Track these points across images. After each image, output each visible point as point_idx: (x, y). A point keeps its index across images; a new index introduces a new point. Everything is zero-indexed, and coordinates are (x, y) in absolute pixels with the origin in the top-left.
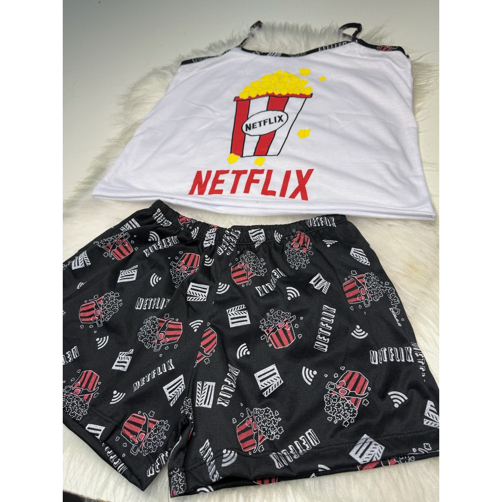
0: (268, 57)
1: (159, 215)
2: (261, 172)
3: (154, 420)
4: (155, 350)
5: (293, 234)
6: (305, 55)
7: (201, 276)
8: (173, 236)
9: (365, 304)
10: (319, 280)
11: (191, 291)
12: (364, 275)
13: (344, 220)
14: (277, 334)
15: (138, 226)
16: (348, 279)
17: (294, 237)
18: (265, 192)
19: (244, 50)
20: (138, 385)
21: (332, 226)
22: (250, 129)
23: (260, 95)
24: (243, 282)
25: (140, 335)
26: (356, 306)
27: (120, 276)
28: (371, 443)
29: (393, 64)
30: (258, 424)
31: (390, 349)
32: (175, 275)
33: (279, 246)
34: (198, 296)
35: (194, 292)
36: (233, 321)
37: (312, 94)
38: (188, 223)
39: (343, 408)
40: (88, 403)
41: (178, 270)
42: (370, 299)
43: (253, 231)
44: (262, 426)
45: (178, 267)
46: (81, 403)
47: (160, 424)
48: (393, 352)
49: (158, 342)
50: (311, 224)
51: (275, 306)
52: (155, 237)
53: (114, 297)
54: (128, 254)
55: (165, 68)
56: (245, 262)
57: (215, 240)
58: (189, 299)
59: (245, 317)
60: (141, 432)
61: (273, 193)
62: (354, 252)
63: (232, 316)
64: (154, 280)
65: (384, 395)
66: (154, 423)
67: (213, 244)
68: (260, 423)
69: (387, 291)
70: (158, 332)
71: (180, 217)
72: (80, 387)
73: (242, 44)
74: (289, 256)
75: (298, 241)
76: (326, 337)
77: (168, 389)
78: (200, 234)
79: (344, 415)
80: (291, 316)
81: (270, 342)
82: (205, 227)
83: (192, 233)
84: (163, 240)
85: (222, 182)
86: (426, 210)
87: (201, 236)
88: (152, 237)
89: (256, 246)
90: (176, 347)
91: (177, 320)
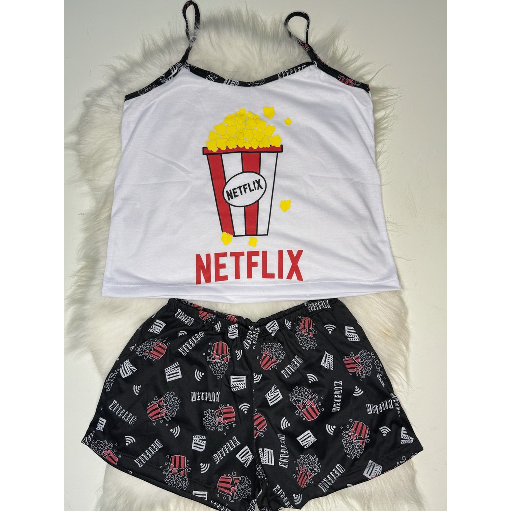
0: (224, 85)
1: (180, 314)
2: (256, 253)
4: (219, 430)
6: (265, 83)
8: (200, 332)
9: (361, 375)
11: (233, 383)
12: (359, 355)
16: (348, 357)
18: (266, 275)
20: (216, 456)
21: (328, 308)
22: (231, 197)
23: (230, 148)
26: (353, 373)
27: (167, 374)
28: (374, 465)
31: (379, 405)
33: (291, 332)
34: (239, 385)
35: (235, 383)
36: (272, 401)
37: (282, 147)
38: (209, 319)
39: (356, 448)
40: (186, 477)
42: (365, 374)
43: (269, 325)
46: (180, 478)
48: (382, 406)
49: (219, 423)
50: (312, 310)
52: (183, 334)
57: (238, 334)
59: (279, 394)
60: (231, 487)
61: (272, 276)
62: (348, 332)
63: (270, 398)
64: (198, 375)
65: (377, 431)
66: (238, 479)
67: (237, 337)
69: (373, 359)
72: (175, 467)
76: (339, 403)
77: (239, 456)
78: (223, 328)
79: (357, 452)
83: (215, 327)
85: (224, 266)
88: (180, 334)
90: (234, 426)
91: (228, 405)
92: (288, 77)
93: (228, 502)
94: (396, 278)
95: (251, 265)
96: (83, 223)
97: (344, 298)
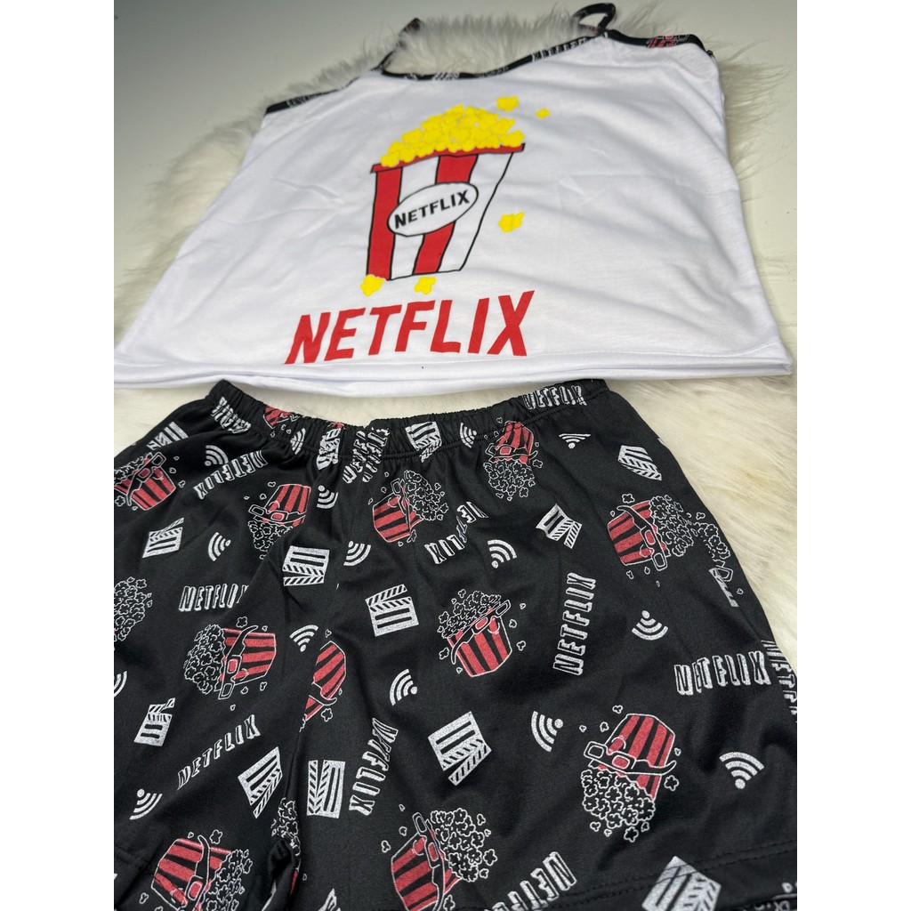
0: (433, 82)
1: (224, 411)
2: (428, 306)
3: (220, 851)
4: (222, 697)
5: (499, 427)
6: (506, 71)
7: (312, 532)
8: (254, 451)
9: (655, 564)
10: (556, 520)
11: (292, 564)
12: (650, 502)
13: (602, 390)
14: (473, 644)
15: (184, 435)
16: (618, 513)
17: (502, 434)
18: (439, 345)
19: (386, 73)
20: (188, 773)
21: (577, 404)
22: (403, 223)
23: (421, 155)
24: (399, 537)
25: (188, 666)
26: (637, 570)
27: (149, 543)
28: (689, 876)
29: (682, 71)
30: (443, 847)
31: (715, 659)
32: (258, 532)
33: (470, 454)
34: (307, 573)
35: (298, 565)
36: (381, 622)
37: (523, 145)
38: (283, 423)
39: (623, 799)
41: (267, 521)
42: (667, 554)
43: (415, 427)
44: (451, 850)
45: (265, 516)
47: (235, 858)
48: (724, 664)
49: (228, 678)
50: (534, 404)
51: (468, 583)
52: (218, 457)
53: (136, 588)
54: (164, 497)
55: (237, 124)
56: (401, 494)
57: (339, 454)
58: (289, 582)
59: (407, 610)
60: (194, 879)
61: (455, 347)
62: (626, 454)
63: (379, 612)
64: (217, 546)
65: (710, 763)
66: (222, 857)
67: (336, 462)
68: (446, 844)
69: (702, 531)
70: (225, 657)
71: (267, 410)
73: (383, 63)
74: (493, 473)
75: (510, 442)
76: (579, 643)
77: (248, 780)
78: (308, 443)
79: (625, 816)
80: (502, 601)
81: (459, 664)
82: (317, 427)
83: (293, 442)
84: (233, 462)
85: (352, 333)
86: (771, 353)
87: (312, 446)
88: (211, 458)
89: (423, 457)
90: (263, 686)
91: (265, 628)
95: (409, 325)
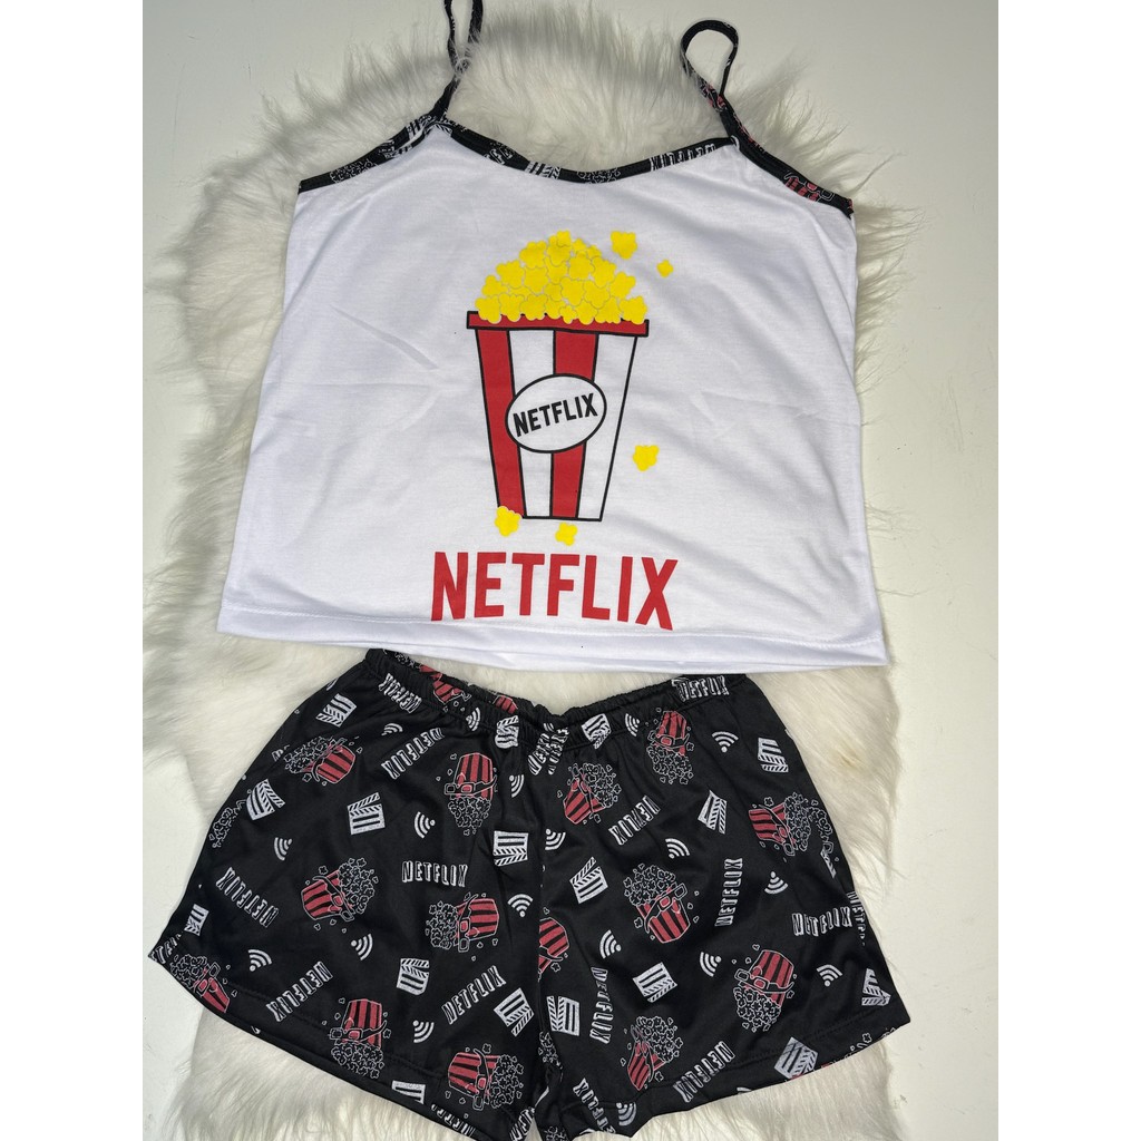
0: (527, 176)
1: (391, 685)
2: (573, 560)
3: (492, 1057)
4: (461, 950)
5: (658, 715)
6: (618, 177)
8: (432, 728)
9: (785, 849)
11: (500, 848)
14: (661, 919)
17: (660, 721)
18: (590, 611)
20: (450, 1008)
21: (722, 693)
22: (525, 429)
24: (584, 816)
25: (431, 936)
26: (769, 843)
27: (352, 819)
28: (800, 1049)
31: (822, 917)
32: (457, 811)
33: (635, 741)
34: (512, 853)
35: (504, 848)
37: (647, 324)
38: (456, 700)
39: (763, 1010)
40: (378, 1049)
41: (459, 795)
42: (795, 847)
43: (589, 723)
45: (457, 791)
46: (367, 1051)
47: (505, 1060)
48: (826, 918)
49: (462, 935)
50: (687, 696)
51: (646, 860)
52: (394, 729)
54: (348, 767)
56: (580, 778)
57: (519, 739)
58: (500, 863)
59: (599, 879)
60: (479, 1077)
61: (604, 614)
62: (763, 750)
63: (580, 887)
64: (422, 825)
65: (812, 976)
66: (495, 1060)
67: (516, 746)
69: (814, 815)
71: (437, 686)
72: (356, 1026)
74: (655, 756)
75: (668, 729)
76: (732, 907)
77: (501, 1010)
78: (485, 724)
79: (764, 1018)
80: (677, 882)
81: (651, 933)
83: (468, 720)
84: (416, 741)
85: (497, 584)
86: (878, 654)
87: (489, 727)
88: (387, 730)
90: (495, 942)
91: (484, 895)
92: (673, 168)
93: (470, 1111)
94: (878, 638)
95: (558, 585)
96: (184, 463)
97: (760, 674)
